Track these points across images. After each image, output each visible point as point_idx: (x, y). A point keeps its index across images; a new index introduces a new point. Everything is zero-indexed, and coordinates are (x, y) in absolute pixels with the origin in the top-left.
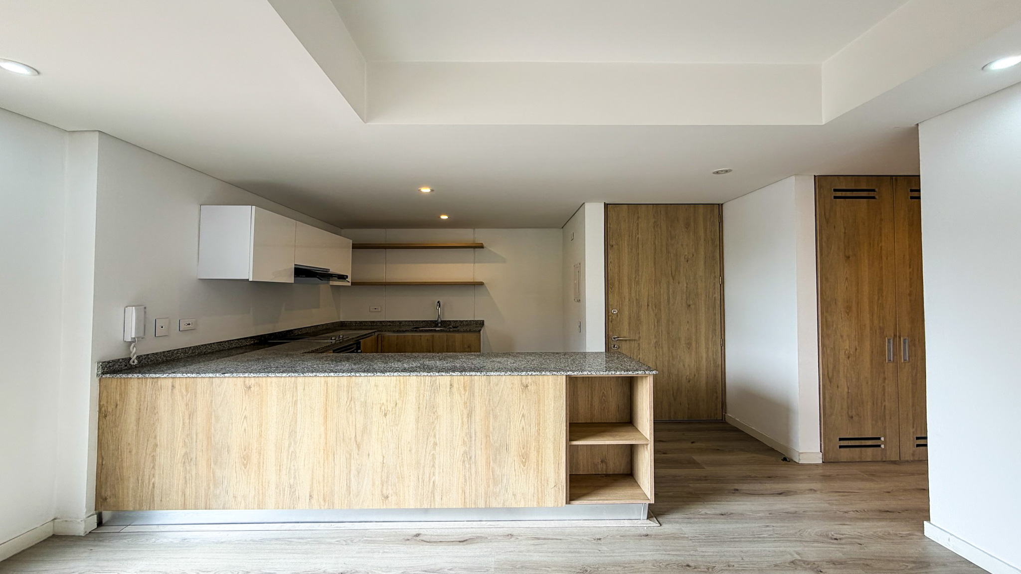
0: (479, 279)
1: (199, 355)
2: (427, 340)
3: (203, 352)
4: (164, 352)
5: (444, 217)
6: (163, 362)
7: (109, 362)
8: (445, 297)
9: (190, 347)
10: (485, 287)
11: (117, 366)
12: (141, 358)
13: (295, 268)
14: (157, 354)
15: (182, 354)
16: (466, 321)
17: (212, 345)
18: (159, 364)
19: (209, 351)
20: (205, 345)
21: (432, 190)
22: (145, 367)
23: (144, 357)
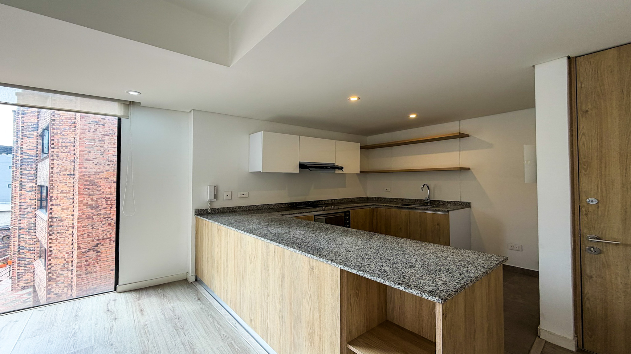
0: (464, 165)
1: (250, 210)
2: (406, 215)
3: (252, 209)
4: (228, 207)
5: (413, 116)
6: (227, 212)
7: (198, 210)
8: (432, 182)
9: (243, 206)
10: (472, 172)
11: (203, 212)
12: (215, 209)
13: (299, 164)
14: (224, 208)
15: (238, 209)
16: (453, 202)
17: (258, 206)
18: (224, 213)
19: (256, 209)
20: (253, 206)
21: (359, 98)
22: (217, 213)
23: (217, 209)
